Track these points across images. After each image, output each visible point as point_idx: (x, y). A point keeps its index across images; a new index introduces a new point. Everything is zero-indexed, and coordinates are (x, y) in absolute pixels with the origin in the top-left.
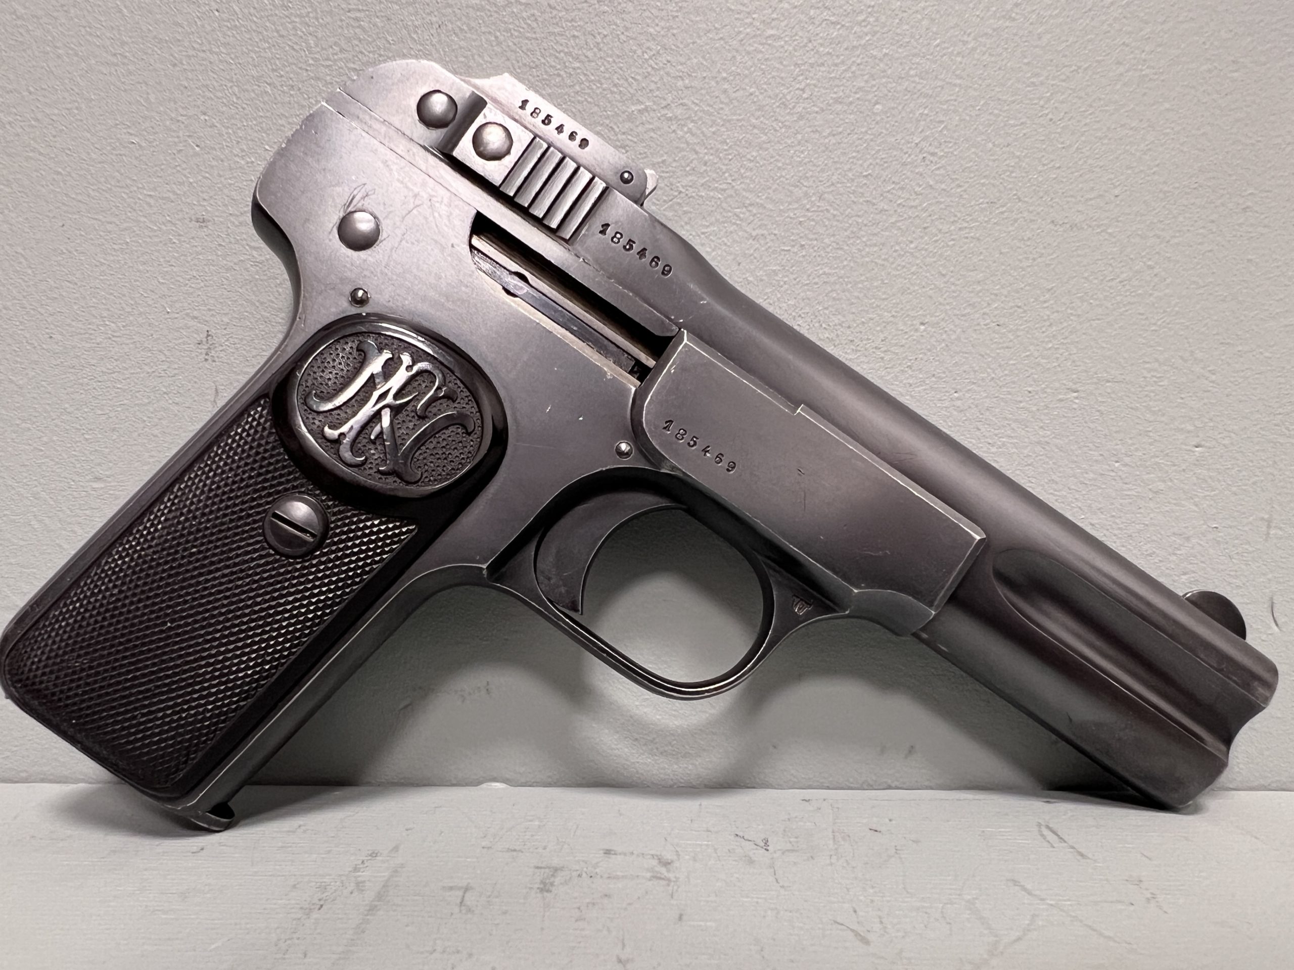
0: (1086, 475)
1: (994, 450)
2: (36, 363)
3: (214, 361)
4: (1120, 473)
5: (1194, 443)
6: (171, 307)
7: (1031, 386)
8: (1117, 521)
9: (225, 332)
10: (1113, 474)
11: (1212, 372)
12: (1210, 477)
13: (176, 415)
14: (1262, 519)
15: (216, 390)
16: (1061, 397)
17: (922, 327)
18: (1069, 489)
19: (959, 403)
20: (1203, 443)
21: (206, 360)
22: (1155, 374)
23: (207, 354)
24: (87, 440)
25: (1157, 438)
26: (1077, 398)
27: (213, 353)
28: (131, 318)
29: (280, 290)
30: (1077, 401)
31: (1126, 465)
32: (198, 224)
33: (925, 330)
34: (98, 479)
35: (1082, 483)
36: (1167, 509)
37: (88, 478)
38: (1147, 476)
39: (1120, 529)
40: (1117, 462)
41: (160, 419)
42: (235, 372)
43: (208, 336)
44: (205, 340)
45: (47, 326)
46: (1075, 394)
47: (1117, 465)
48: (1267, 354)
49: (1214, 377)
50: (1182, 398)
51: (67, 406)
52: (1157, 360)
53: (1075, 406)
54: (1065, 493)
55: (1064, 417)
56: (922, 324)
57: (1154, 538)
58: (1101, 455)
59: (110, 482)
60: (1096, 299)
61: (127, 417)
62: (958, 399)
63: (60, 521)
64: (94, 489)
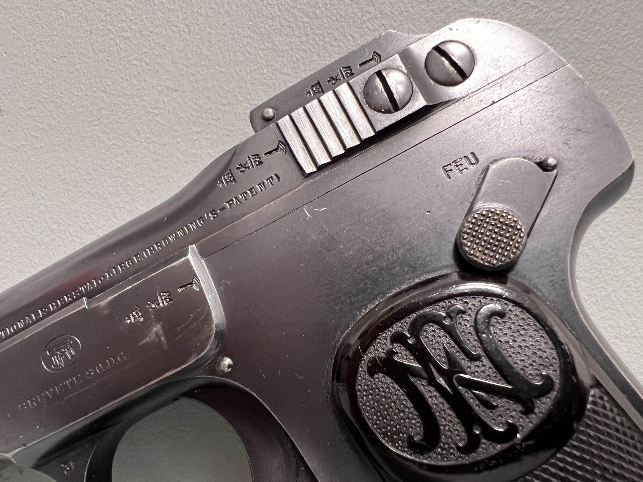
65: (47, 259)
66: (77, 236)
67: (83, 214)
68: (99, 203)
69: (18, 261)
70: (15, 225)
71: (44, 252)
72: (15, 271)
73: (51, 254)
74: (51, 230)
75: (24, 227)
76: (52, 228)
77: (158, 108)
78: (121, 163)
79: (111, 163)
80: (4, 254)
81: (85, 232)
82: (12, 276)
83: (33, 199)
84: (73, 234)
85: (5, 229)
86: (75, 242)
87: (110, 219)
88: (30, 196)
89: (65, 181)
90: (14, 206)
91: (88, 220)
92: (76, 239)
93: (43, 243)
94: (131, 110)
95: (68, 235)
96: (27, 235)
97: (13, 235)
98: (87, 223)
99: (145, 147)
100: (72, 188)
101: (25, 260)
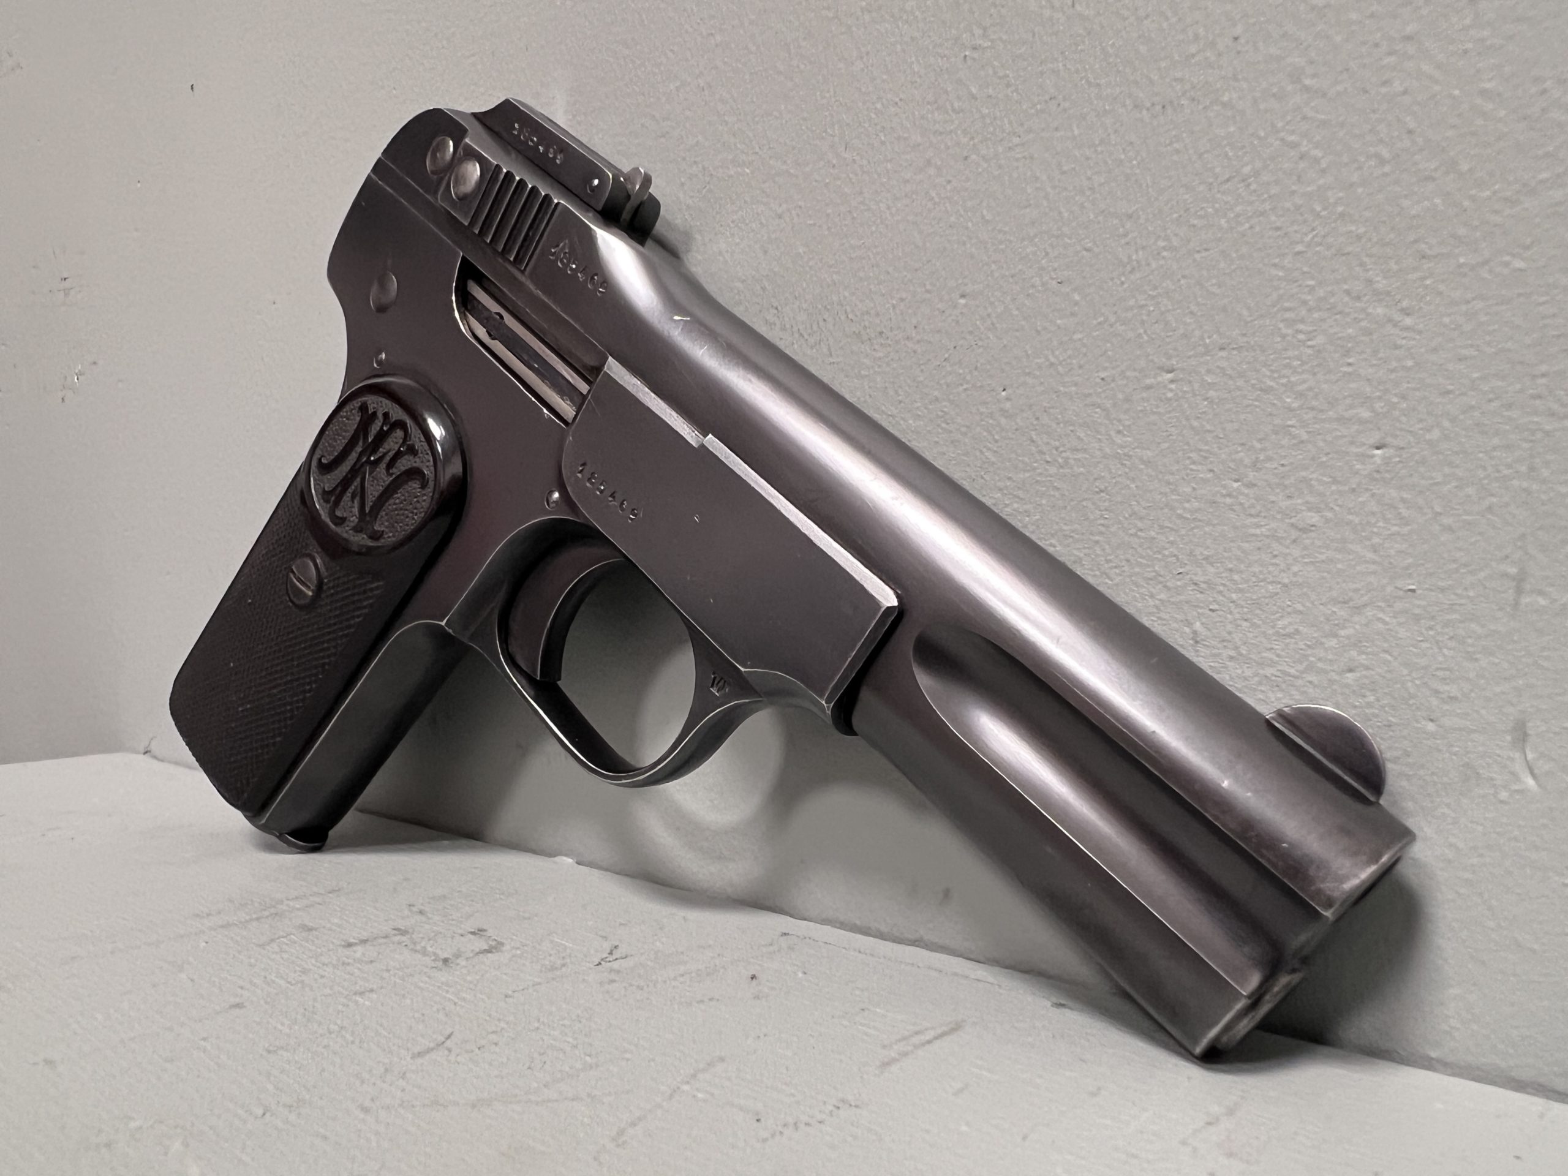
0: (1187, 505)
1: (1053, 470)
4: (1242, 499)
5: (1372, 441)
7: (1105, 369)
8: (1236, 577)
10: (1228, 500)
11: (1406, 312)
12: (1403, 500)
14: (1505, 575)
16: (1148, 381)
17: (962, 301)
18: (1161, 527)
19: (1008, 405)
20: (1389, 440)
22: (1301, 327)
25: (1305, 437)
26: (1172, 381)
30: (1173, 386)
31: (1251, 485)
33: (965, 305)
35: (1180, 517)
36: (1323, 557)
38: (1288, 502)
39: (1241, 591)
40: (1237, 481)
46: (1170, 376)
47: (1236, 485)
48: (1519, 264)
49: (1408, 321)
50: (1350, 364)
52: (1305, 303)
53: (1170, 395)
54: (1153, 534)
55: (1155, 413)
56: (963, 296)
57: (1299, 607)
58: (1211, 471)
60: (1200, 217)
62: (1008, 399)
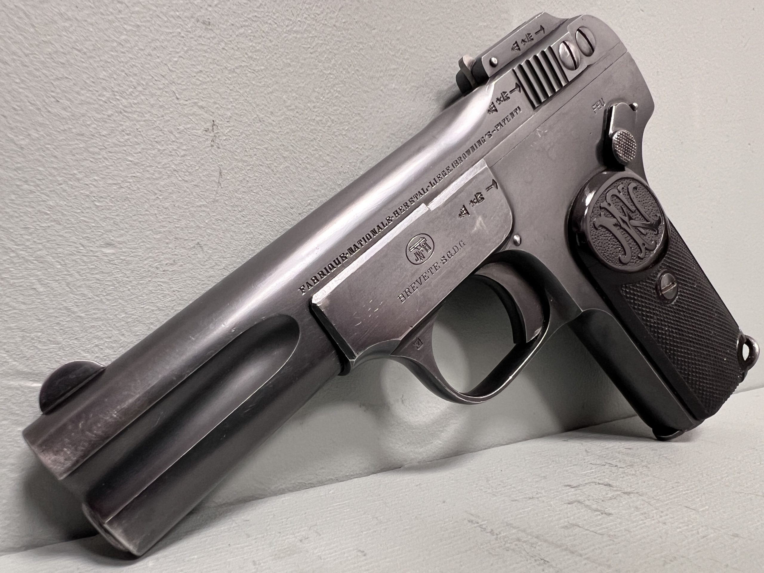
2: (41, 125)
3: (219, 148)
6: (180, 93)
9: (229, 125)
13: (185, 191)
15: (220, 173)
21: (212, 146)
23: (212, 141)
24: (97, 207)
27: (217, 141)
28: (143, 97)
29: (272, 98)
32: (204, 27)
34: (109, 245)
37: (98, 243)
41: (170, 193)
42: (237, 159)
43: (214, 125)
44: (211, 128)
45: (53, 89)
51: (75, 172)
59: (121, 249)
61: (138, 188)
63: (68, 284)
64: (106, 255)
65: (284, 187)
66: (308, 163)
67: (312, 141)
68: (324, 130)
69: (255, 191)
70: (246, 154)
71: (279, 181)
72: (254, 202)
73: (286, 181)
74: (284, 157)
75: (255, 155)
76: (284, 155)
77: (361, 43)
78: (339, 92)
79: (330, 92)
80: (239, 185)
81: (316, 158)
82: (251, 208)
83: (261, 125)
84: (305, 161)
85: (236, 157)
86: (307, 169)
87: (336, 146)
88: (258, 122)
89: (290, 108)
90: (242, 133)
91: (316, 147)
92: (308, 166)
93: (278, 171)
94: (340, 42)
95: (300, 162)
96: (261, 163)
97: (245, 164)
98: (316, 150)
99: (356, 79)
100: (297, 115)
101: (263, 190)
